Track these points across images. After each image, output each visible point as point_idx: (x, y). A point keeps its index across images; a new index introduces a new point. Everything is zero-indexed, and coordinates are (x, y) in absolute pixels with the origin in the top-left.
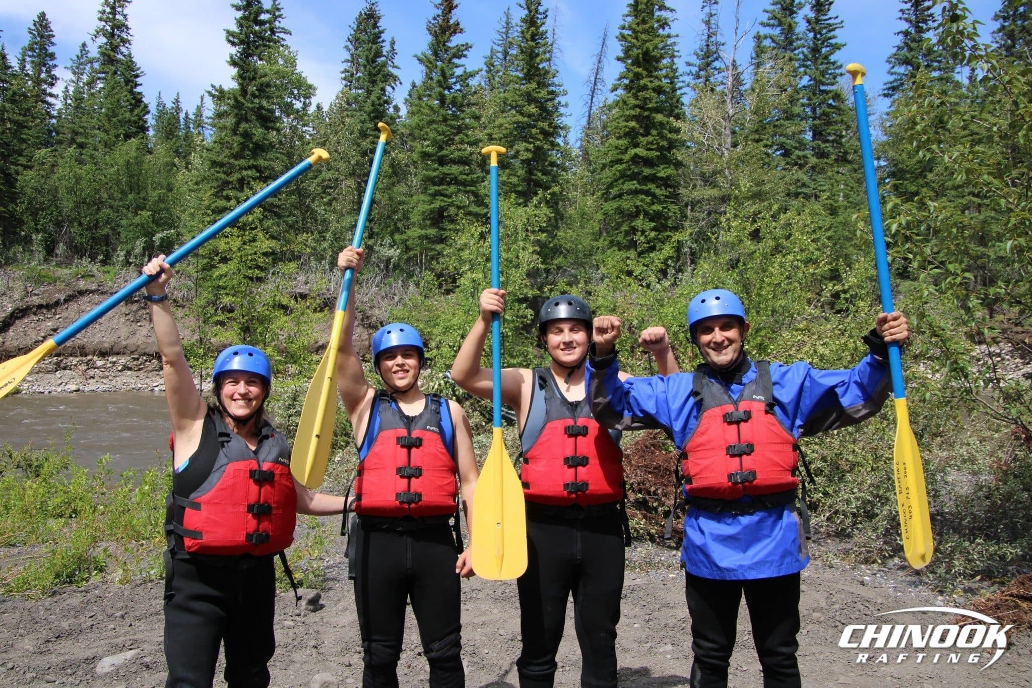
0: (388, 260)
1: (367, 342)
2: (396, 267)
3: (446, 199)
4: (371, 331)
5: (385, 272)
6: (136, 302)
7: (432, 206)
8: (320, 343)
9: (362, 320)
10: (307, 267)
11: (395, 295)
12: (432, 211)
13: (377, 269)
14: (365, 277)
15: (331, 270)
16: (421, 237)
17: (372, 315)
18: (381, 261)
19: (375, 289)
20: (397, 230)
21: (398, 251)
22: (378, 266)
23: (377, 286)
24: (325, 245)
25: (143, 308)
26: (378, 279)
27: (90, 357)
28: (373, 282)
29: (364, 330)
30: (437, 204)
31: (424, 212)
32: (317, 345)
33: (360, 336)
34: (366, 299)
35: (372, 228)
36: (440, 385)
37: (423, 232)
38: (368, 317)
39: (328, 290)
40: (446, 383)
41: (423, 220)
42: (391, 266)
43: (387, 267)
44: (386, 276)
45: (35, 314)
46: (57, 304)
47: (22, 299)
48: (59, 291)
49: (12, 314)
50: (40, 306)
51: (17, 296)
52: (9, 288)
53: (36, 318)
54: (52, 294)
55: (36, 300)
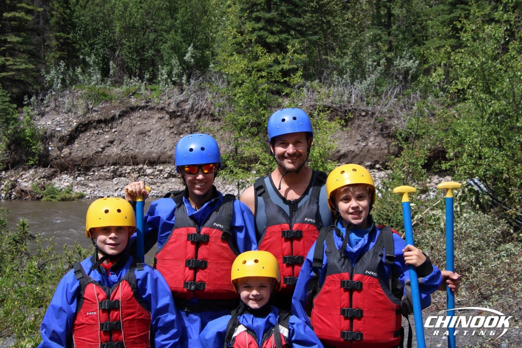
0: (406, 72)
1: (386, 151)
2: (414, 78)
4: (390, 140)
5: (403, 83)
6: (179, 116)
8: (342, 152)
9: (382, 130)
10: (329, 81)
11: (413, 105)
13: (395, 81)
14: (384, 89)
15: (352, 84)
17: (392, 125)
18: (399, 74)
19: (393, 100)
20: (415, 42)
21: (417, 62)
22: (397, 78)
23: (396, 97)
24: (347, 59)
25: (185, 122)
26: (397, 90)
27: (141, 166)
28: (392, 93)
29: (382, 139)
32: (339, 154)
33: (380, 145)
34: (385, 110)
35: (390, 42)
36: (463, 192)
38: (387, 128)
39: (349, 102)
40: (470, 190)
42: (409, 77)
43: (405, 78)
44: (405, 87)
45: (95, 128)
46: (113, 119)
47: (84, 115)
48: (115, 108)
49: (77, 128)
50: (99, 121)
51: (80, 113)
52: (74, 106)
53: (96, 132)
54: (109, 110)
55: (96, 116)
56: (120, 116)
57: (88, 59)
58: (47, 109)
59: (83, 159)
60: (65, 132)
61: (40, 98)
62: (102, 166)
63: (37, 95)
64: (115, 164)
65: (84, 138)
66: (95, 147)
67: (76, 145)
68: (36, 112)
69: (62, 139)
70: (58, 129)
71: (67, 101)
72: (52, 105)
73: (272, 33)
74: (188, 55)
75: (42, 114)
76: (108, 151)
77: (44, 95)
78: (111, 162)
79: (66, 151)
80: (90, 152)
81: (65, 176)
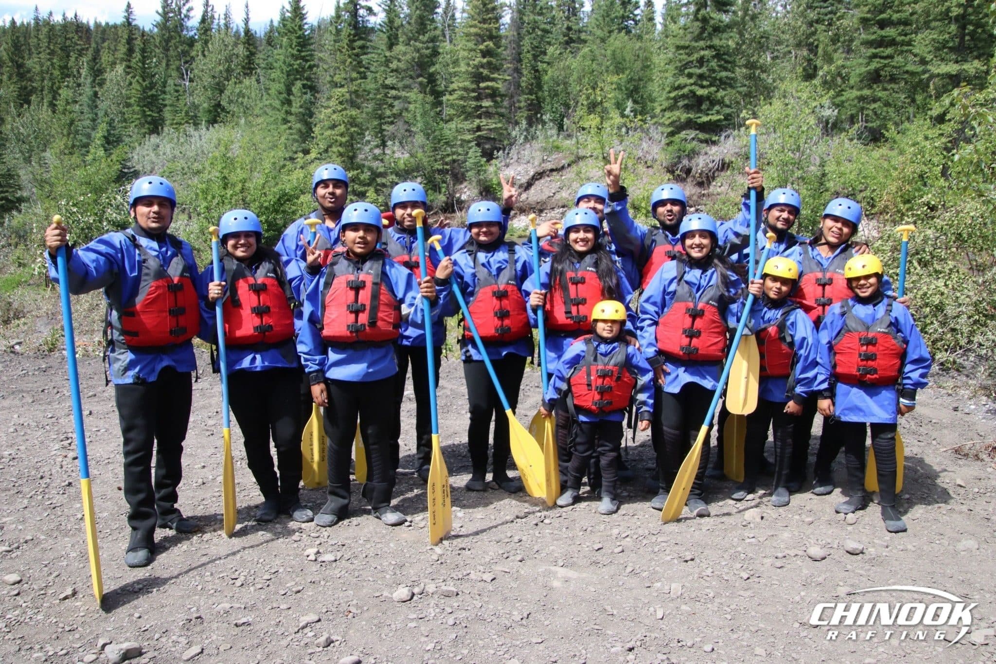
0: (827, 120)
2: (835, 125)
3: (882, 61)
5: (822, 131)
7: (869, 68)
12: (869, 73)
16: (857, 97)
18: (821, 122)
21: (836, 111)
30: (874, 65)
31: (860, 74)
37: (859, 93)
41: (861, 81)
42: (829, 126)
43: (826, 127)
44: (825, 135)
45: (548, 176)
46: (563, 168)
47: (540, 164)
48: (565, 158)
49: (533, 177)
50: (552, 170)
51: (536, 163)
52: (532, 157)
53: (549, 179)
54: (560, 160)
55: (549, 166)
56: (569, 165)
57: (544, 117)
58: (512, 161)
59: (538, 203)
60: (524, 180)
61: (506, 152)
62: (553, 209)
63: (504, 150)
64: (563, 207)
65: (538, 185)
66: (547, 193)
67: (532, 190)
68: (503, 164)
69: (521, 186)
70: (519, 177)
71: (526, 153)
72: (515, 157)
73: (703, 87)
74: (628, 109)
75: (507, 166)
76: (558, 196)
77: (510, 150)
78: (560, 205)
79: (524, 196)
80: (543, 197)
81: (523, 217)
